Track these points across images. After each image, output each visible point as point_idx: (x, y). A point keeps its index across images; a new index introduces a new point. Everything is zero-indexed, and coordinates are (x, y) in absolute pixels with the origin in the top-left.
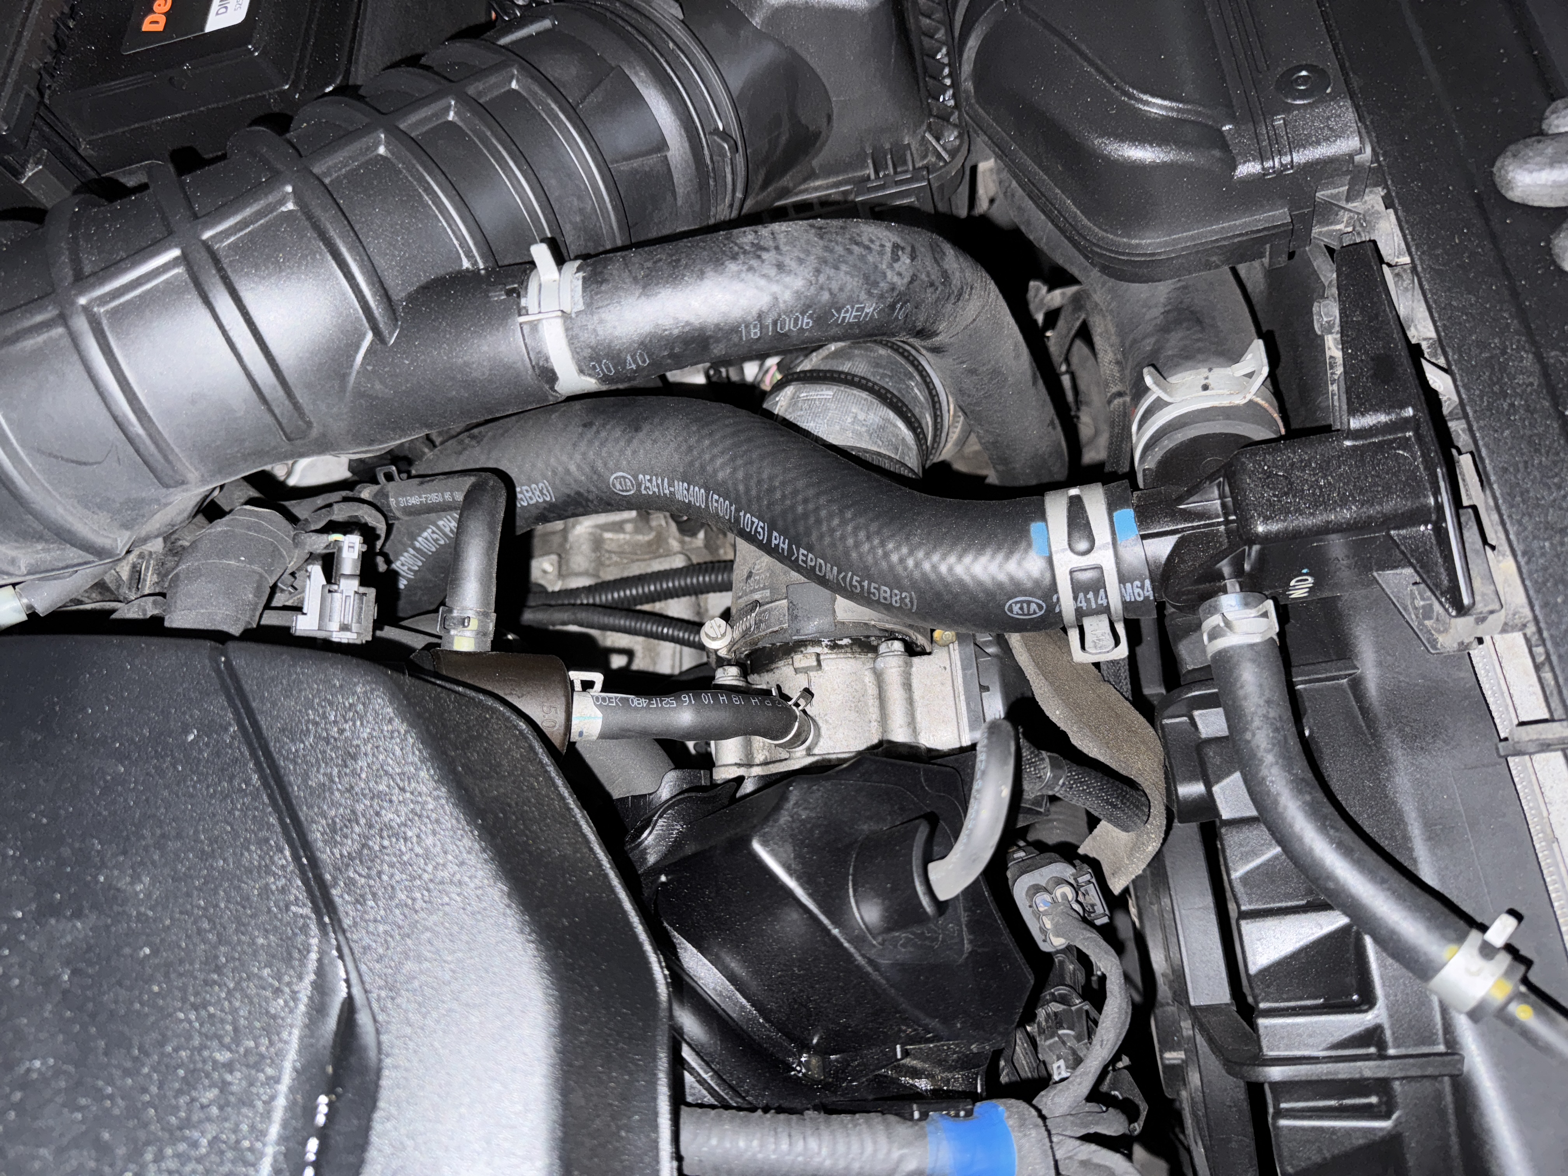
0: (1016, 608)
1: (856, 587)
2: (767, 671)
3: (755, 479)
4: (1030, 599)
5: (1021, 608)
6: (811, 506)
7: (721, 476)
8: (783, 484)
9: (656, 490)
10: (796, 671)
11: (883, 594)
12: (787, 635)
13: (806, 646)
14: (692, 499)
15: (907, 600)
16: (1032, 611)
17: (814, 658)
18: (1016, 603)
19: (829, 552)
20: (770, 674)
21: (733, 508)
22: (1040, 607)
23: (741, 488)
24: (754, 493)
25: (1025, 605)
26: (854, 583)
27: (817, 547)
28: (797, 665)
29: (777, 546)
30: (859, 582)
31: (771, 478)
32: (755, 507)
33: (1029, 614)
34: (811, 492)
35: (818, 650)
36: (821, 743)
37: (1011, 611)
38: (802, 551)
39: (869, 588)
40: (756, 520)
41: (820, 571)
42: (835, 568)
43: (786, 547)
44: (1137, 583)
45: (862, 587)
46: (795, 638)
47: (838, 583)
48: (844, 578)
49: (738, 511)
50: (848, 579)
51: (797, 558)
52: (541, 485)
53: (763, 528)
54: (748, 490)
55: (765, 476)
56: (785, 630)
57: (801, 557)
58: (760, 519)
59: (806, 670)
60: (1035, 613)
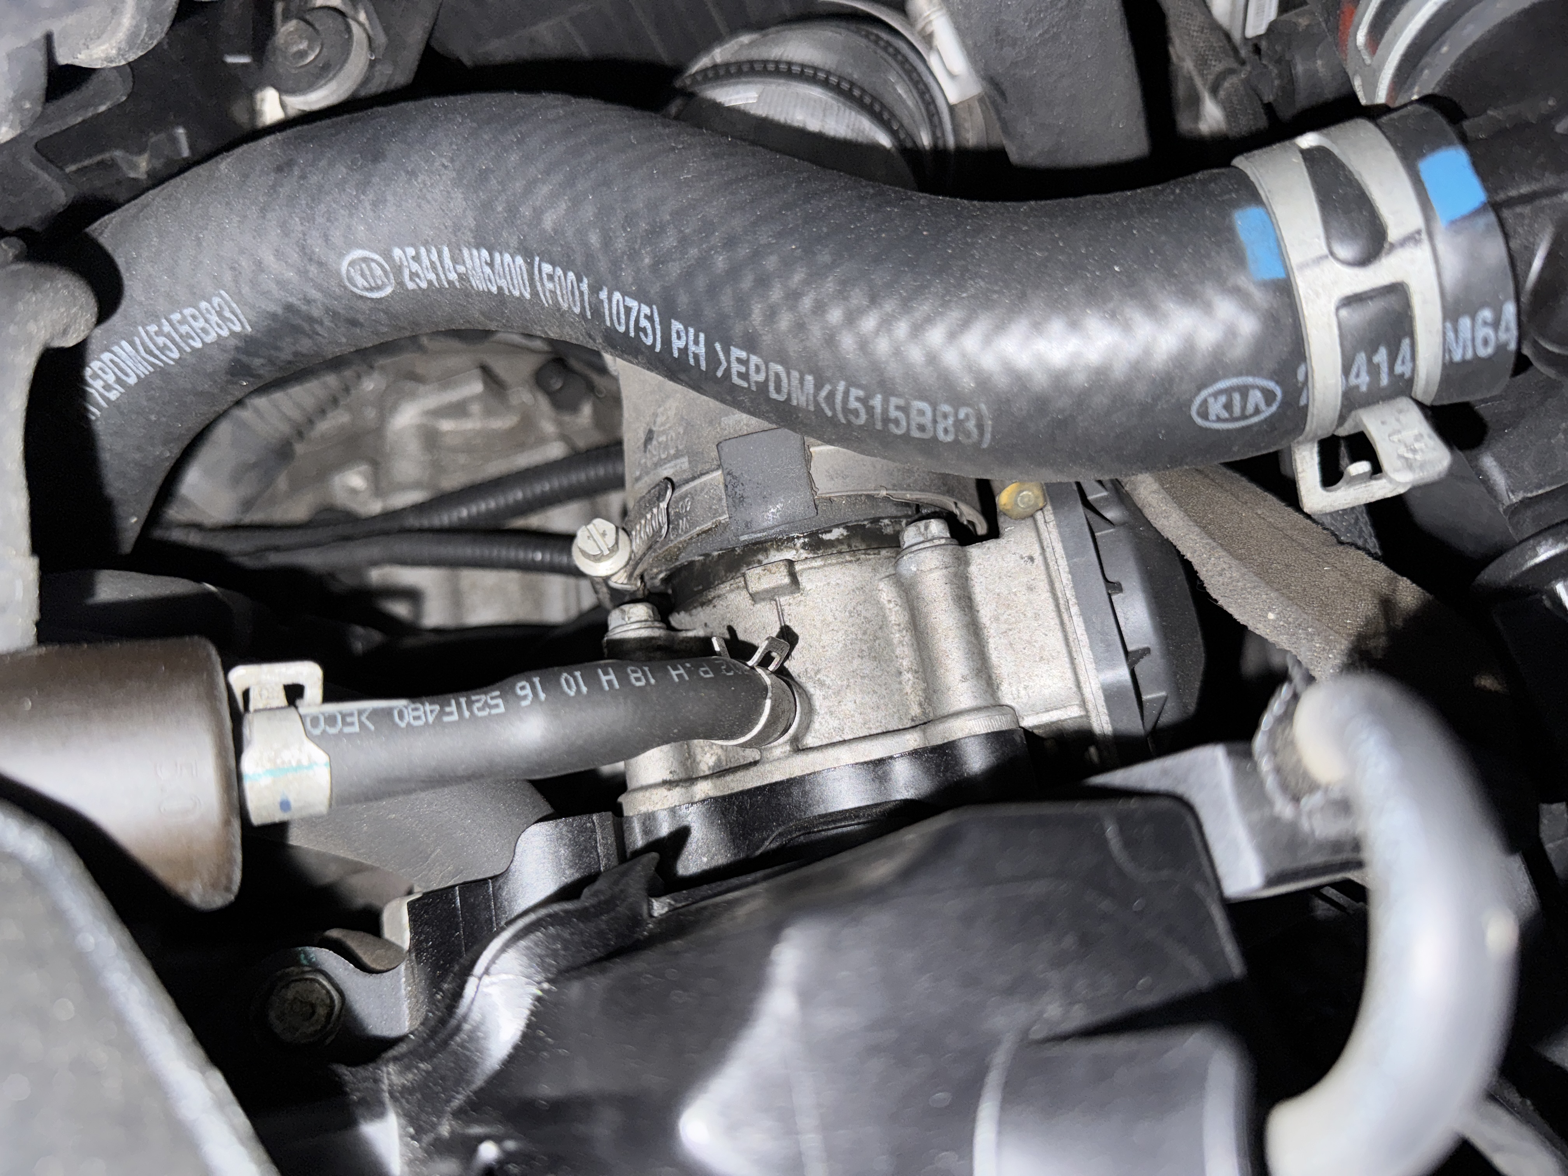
0: (1216, 408)
1: (856, 413)
2: (702, 604)
3: (620, 215)
4: (1250, 380)
5: (1228, 406)
6: (744, 251)
7: (549, 221)
8: (679, 214)
9: (432, 276)
10: (755, 597)
11: (916, 419)
12: (728, 535)
13: (766, 551)
14: (503, 283)
15: (971, 425)
16: (1250, 409)
17: (784, 571)
18: (1216, 395)
19: (793, 347)
20: (708, 610)
21: (585, 286)
22: (1269, 397)
23: (594, 239)
24: (620, 244)
25: (1237, 397)
26: (854, 404)
27: (767, 339)
28: (754, 587)
29: (684, 351)
30: (864, 401)
31: (653, 206)
32: (627, 275)
33: (1244, 417)
34: (737, 222)
35: (790, 555)
36: (816, 725)
37: (1204, 415)
38: (737, 353)
39: (885, 411)
40: (633, 304)
41: (778, 390)
42: (809, 378)
43: (702, 350)
44: (1487, 314)
45: (870, 410)
46: (743, 538)
47: (819, 410)
48: (831, 396)
49: (595, 289)
50: (839, 398)
51: (728, 370)
52: (216, 301)
53: (650, 318)
54: (607, 242)
55: (639, 204)
56: (726, 526)
57: (736, 367)
58: (642, 297)
59: (771, 595)
60: (1257, 411)
